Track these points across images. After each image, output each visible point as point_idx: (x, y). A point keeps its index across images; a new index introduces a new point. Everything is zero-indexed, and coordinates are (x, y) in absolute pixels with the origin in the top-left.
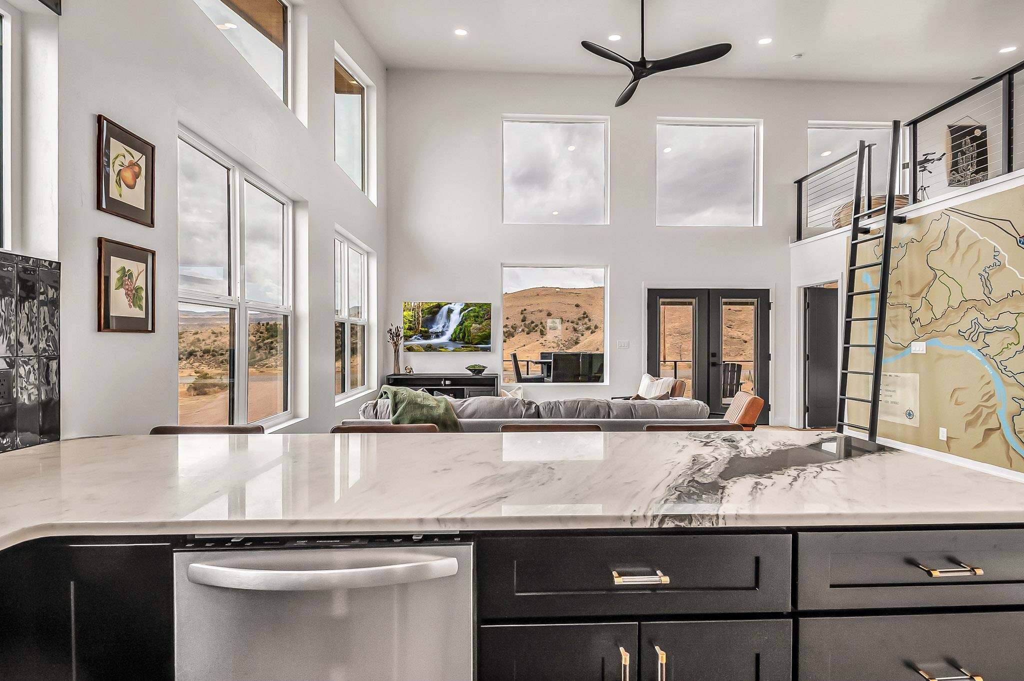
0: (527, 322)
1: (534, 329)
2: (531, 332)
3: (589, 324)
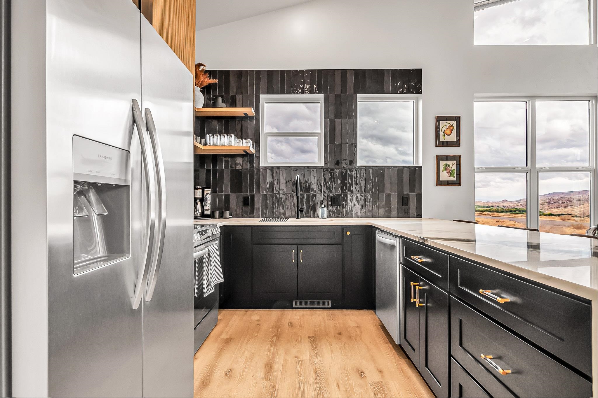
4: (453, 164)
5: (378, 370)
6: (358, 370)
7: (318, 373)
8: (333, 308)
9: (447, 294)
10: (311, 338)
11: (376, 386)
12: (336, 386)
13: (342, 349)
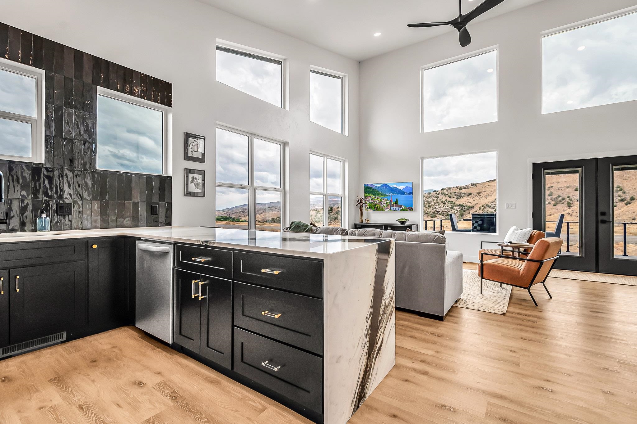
0: (554, 197)
1: (560, 201)
2: (557, 204)
3: (623, 196)
4: (198, 177)
5: (155, 373)
6: (134, 383)
7: (85, 408)
8: (69, 339)
9: (231, 281)
10: (53, 380)
11: (160, 386)
12: (116, 407)
13: (105, 374)
